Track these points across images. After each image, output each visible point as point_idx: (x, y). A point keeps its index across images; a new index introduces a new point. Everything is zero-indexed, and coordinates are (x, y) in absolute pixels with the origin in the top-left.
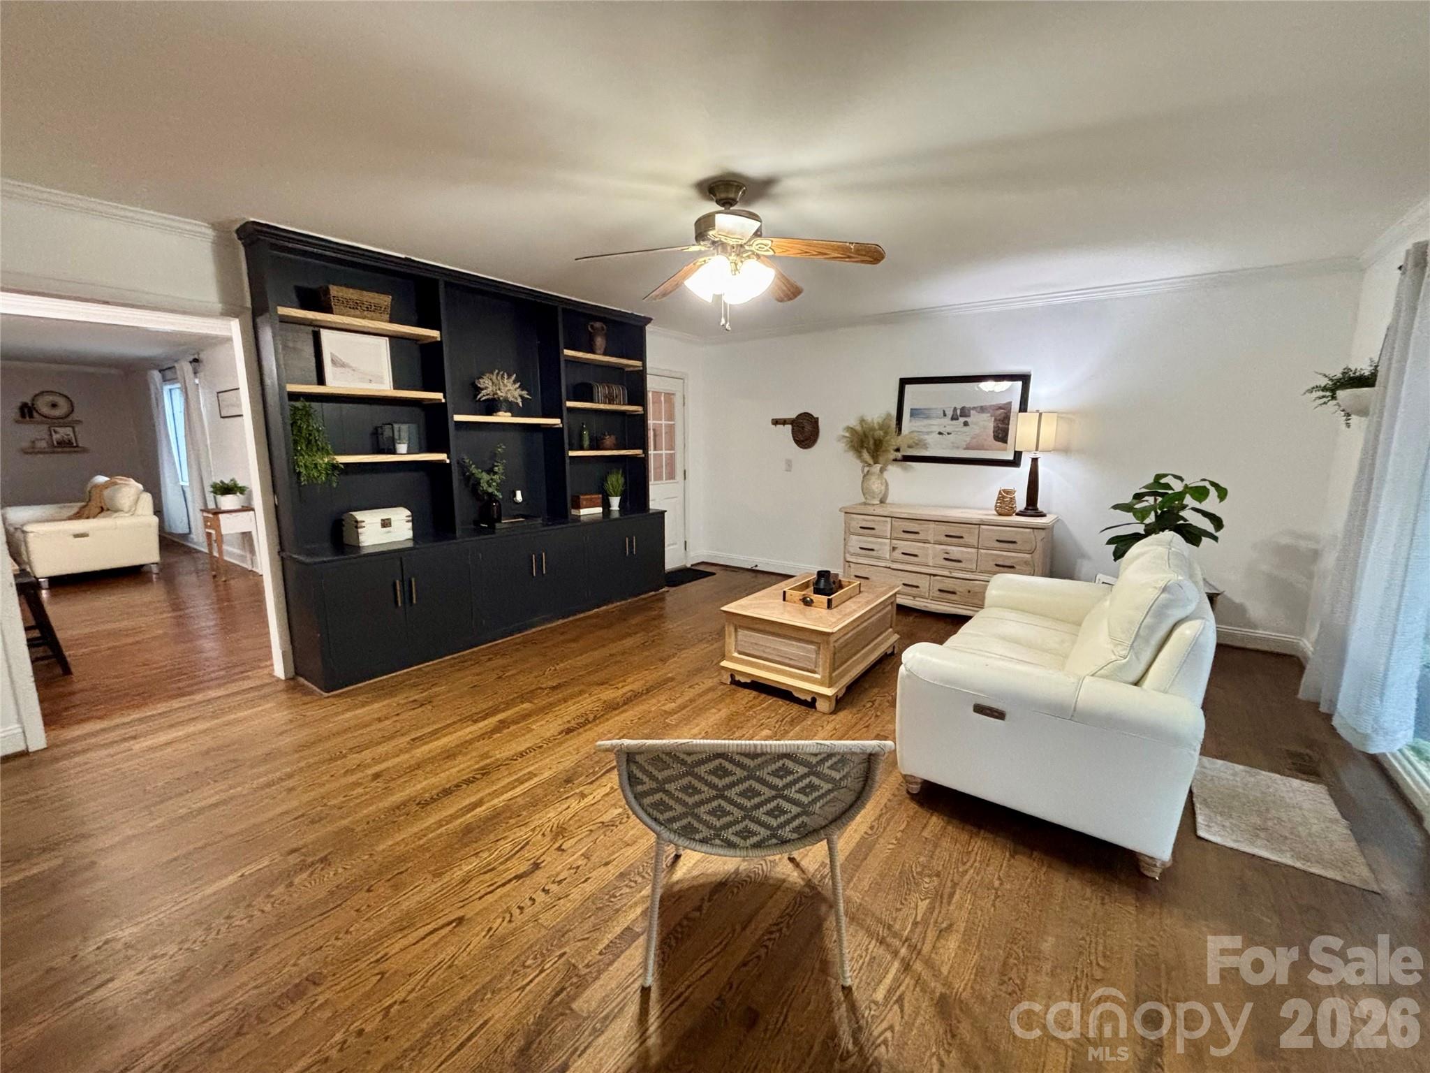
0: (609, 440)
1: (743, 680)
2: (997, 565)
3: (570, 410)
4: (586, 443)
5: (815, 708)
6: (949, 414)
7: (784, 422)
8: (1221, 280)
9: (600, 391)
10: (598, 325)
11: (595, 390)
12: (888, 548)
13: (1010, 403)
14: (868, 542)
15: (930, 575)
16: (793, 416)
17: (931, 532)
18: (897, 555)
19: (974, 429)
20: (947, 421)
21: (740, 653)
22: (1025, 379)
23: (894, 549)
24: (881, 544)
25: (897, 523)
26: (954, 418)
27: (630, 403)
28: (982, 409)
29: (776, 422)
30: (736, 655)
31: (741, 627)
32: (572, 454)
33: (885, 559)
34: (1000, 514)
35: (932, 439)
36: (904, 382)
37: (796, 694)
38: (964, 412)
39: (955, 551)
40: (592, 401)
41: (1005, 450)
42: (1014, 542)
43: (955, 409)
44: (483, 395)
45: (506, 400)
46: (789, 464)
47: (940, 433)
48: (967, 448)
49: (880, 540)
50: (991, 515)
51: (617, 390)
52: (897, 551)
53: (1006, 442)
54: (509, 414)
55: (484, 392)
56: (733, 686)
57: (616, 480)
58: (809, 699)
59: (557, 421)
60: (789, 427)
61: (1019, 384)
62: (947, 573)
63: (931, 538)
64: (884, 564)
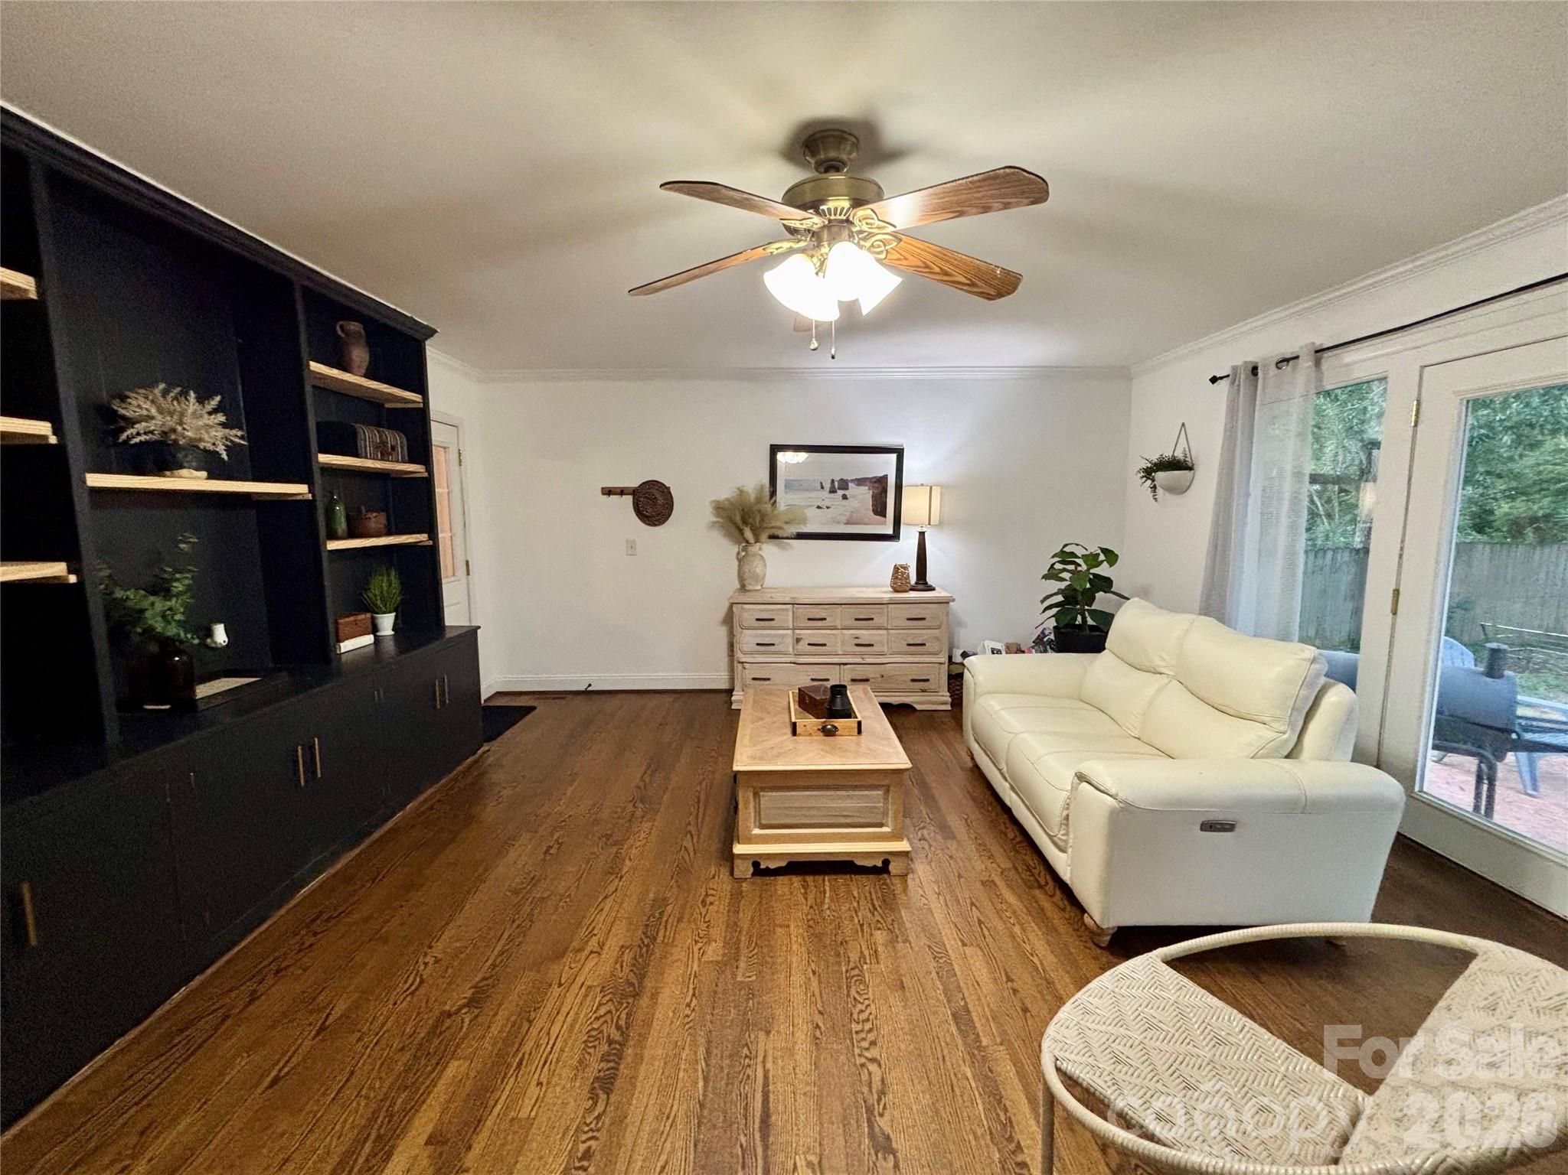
0: (376, 520)
1: (772, 865)
2: (909, 645)
3: (327, 469)
4: (342, 526)
5: (888, 872)
6: (827, 486)
7: (622, 492)
8: (1048, 375)
9: (368, 435)
10: (354, 326)
11: (361, 435)
12: (790, 641)
13: (885, 477)
14: (766, 635)
15: (840, 664)
16: (634, 483)
17: (836, 617)
18: (803, 646)
19: (852, 503)
20: (825, 494)
21: (763, 827)
22: (899, 452)
23: (798, 640)
24: (783, 636)
25: (801, 610)
26: (833, 491)
27: (412, 461)
28: (860, 482)
29: (608, 492)
30: (757, 831)
31: (763, 789)
32: (333, 545)
33: (786, 654)
34: (896, 591)
35: (812, 513)
36: (775, 449)
37: (859, 862)
38: (844, 484)
39: (866, 635)
40: (356, 455)
41: (884, 523)
42: (924, 619)
43: (833, 481)
44: (137, 434)
45: (193, 446)
46: (632, 546)
47: (819, 507)
48: (848, 523)
49: (781, 632)
50: (885, 593)
51: (393, 438)
52: (801, 643)
53: (885, 516)
54: (204, 474)
55: (140, 427)
56: (758, 880)
57: (385, 584)
58: (879, 864)
59: (301, 489)
60: (628, 500)
61: (894, 457)
62: (859, 660)
63: (838, 624)
64: (788, 660)
